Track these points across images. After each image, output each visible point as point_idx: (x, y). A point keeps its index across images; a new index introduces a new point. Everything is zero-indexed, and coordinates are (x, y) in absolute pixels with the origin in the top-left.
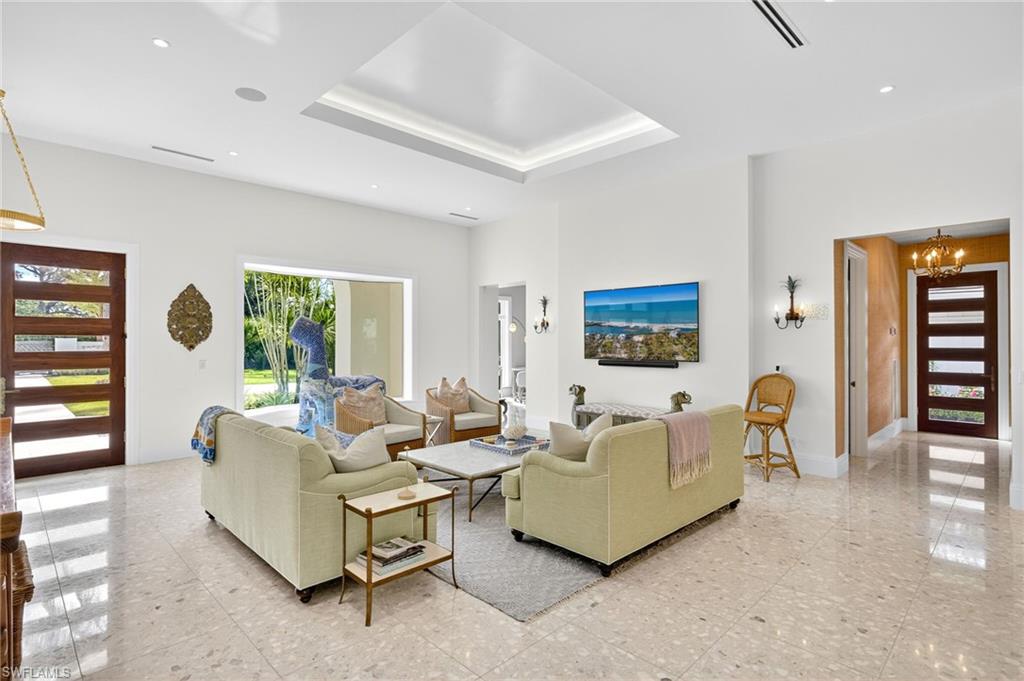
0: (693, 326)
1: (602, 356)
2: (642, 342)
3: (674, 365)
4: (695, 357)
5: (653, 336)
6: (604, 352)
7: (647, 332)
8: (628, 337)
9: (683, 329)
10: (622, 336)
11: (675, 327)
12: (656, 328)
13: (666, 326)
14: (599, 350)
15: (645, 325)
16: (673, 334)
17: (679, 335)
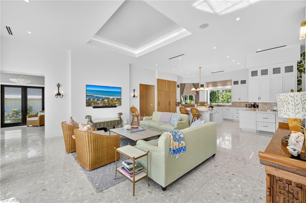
0: (120, 97)
1: (93, 105)
2: (107, 101)
3: (116, 107)
4: (120, 105)
5: (110, 100)
6: (94, 104)
7: (108, 99)
8: (102, 100)
9: (118, 98)
10: (101, 99)
11: (116, 97)
12: (111, 97)
13: (114, 97)
14: (92, 104)
15: (108, 97)
16: (115, 99)
17: (117, 99)
